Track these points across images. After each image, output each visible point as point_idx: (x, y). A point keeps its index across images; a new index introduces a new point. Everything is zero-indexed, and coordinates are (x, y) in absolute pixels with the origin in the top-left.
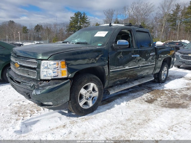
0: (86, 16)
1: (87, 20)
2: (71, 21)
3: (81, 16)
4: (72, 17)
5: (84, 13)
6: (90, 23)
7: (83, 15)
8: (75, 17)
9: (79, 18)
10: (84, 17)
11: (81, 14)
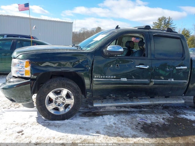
0: (171, 21)
1: (172, 25)
2: (154, 27)
3: (165, 21)
4: (154, 22)
5: (169, 17)
6: (175, 28)
7: (167, 20)
8: (158, 22)
9: (163, 23)
10: (168, 22)
11: (166, 19)
